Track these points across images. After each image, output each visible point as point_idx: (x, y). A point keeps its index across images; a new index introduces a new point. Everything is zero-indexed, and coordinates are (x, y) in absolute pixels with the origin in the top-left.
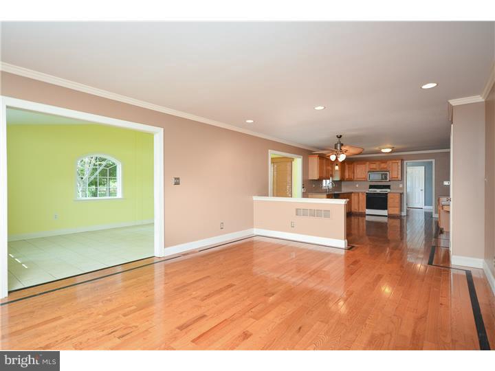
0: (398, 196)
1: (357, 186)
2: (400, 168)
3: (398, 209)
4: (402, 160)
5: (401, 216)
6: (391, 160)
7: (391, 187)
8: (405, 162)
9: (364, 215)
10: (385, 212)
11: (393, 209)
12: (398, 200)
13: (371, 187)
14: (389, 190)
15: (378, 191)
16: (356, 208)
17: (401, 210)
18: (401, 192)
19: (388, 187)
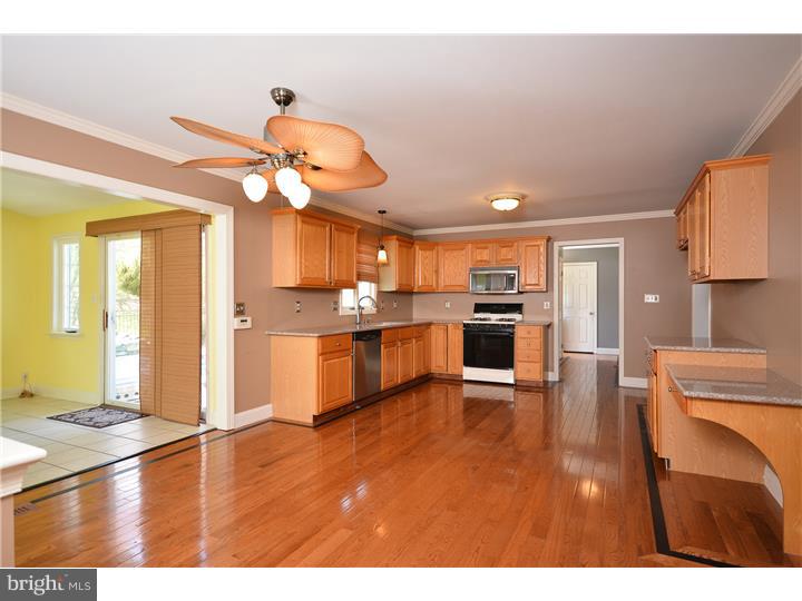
0: (537, 333)
1: (448, 305)
2: (543, 259)
3: (538, 367)
4: (549, 240)
5: (546, 382)
6: (524, 239)
7: (525, 308)
8: (556, 245)
9: (458, 381)
10: (506, 376)
11: (526, 367)
12: (537, 343)
13: (479, 308)
14: (517, 317)
15: (494, 318)
16: (442, 362)
17: (546, 368)
18: (546, 320)
19: (517, 308)
